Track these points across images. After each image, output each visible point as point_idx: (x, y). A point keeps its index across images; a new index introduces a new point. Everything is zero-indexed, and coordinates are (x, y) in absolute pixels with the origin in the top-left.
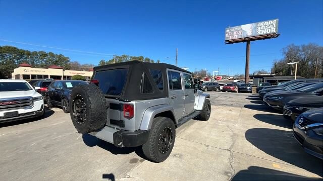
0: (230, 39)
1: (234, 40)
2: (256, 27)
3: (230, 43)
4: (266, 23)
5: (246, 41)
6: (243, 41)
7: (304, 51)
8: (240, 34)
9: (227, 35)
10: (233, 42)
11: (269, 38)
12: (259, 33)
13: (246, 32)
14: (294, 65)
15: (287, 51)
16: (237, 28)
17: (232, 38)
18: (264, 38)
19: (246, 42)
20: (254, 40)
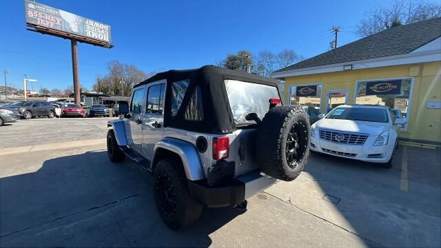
0: (38, 23)
1: (47, 29)
2: (83, 24)
3: (38, 31)
4: (97, 24)
5: (69, 38)
6: (65, 37)
8: (58, 23)
9: (30, 14)
11: (102, 46)
13: (69, 24)
16: (51, 10)
17: (43, 23)
18: (95, 44)
19: (70, 41)
20: (81, 41)
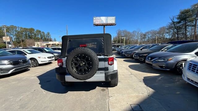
2: (107, 19)
4: (111, 18)
6: (102, 26)
7: (123, 32)
9: (94, 21)
10: (97, 25)
11: (112, 25)
12: (108, 23)
13: (103, 21)
14: (123, 39)
15: (118, 32)
16: (98, 18)
17: (97, 23)
18: (110, 25)
19: (103, 26)
20: (106, 26)
